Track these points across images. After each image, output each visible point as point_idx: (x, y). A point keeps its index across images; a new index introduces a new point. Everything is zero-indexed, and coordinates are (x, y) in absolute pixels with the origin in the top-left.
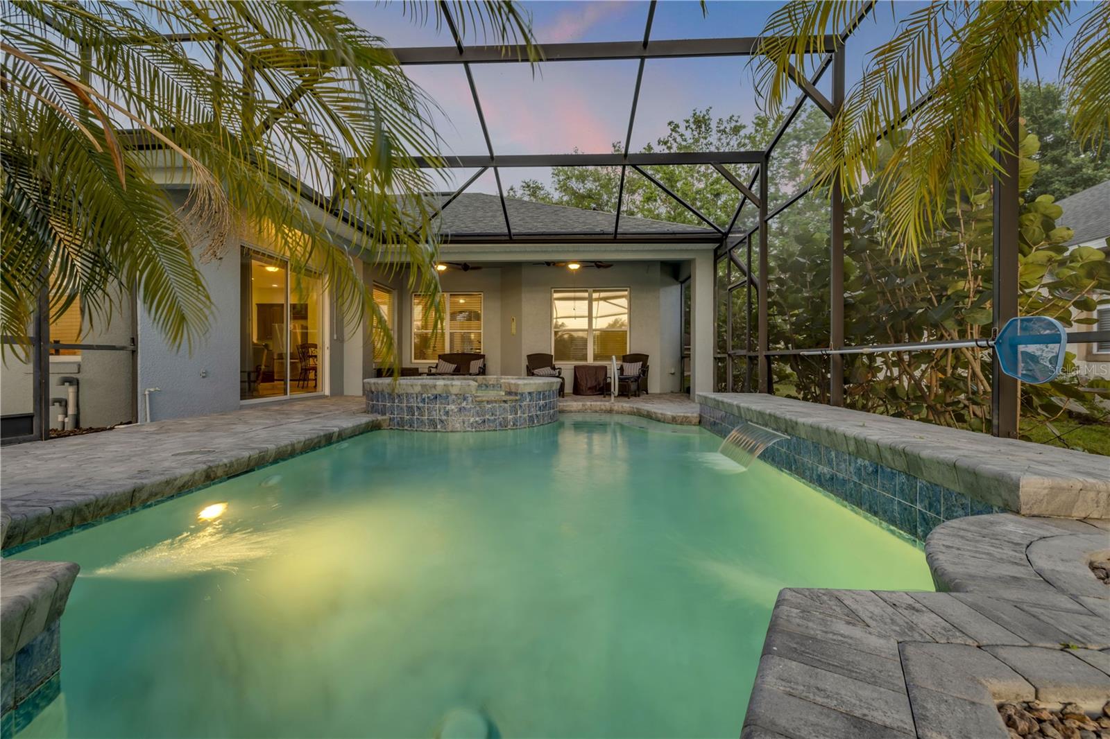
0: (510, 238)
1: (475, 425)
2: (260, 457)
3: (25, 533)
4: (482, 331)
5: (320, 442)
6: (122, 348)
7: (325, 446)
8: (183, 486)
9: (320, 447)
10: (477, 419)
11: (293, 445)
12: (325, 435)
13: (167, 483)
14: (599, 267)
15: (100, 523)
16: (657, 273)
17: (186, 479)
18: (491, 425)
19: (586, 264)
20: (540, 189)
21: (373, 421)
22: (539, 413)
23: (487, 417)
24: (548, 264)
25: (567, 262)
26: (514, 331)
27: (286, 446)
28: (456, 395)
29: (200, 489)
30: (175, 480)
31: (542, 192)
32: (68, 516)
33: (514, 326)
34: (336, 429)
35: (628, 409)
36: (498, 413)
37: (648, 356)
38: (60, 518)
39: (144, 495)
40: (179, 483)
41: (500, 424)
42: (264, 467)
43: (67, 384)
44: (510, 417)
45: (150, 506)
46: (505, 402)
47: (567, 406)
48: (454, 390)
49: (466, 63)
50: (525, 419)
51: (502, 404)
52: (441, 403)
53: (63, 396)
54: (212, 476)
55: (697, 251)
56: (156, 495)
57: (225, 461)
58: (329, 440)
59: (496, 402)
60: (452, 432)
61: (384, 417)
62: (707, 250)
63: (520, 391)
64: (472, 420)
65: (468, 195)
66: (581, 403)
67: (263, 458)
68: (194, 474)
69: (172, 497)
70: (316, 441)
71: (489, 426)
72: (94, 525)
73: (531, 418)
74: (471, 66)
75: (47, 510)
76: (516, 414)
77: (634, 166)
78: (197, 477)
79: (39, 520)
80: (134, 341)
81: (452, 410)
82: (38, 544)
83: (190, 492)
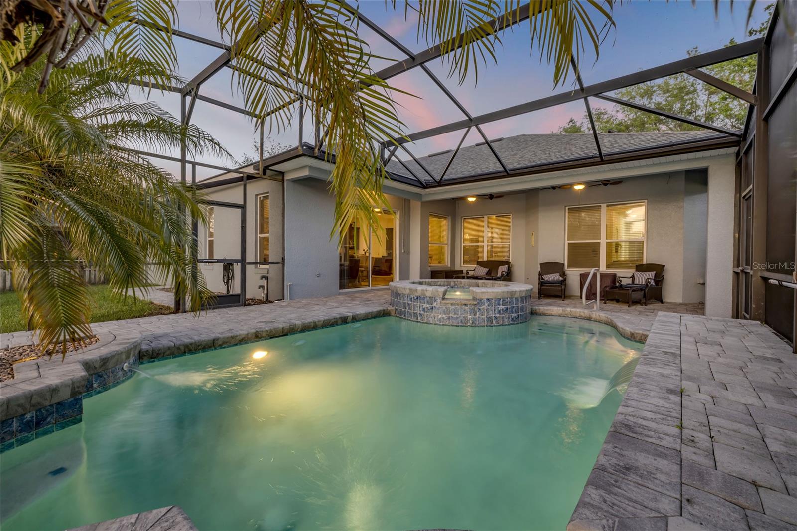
0: (507, 174)
1: (442, 320)
2: (290, 328)
3: (164, 353)
4: (510, 243)
5: (337, 322)
6: (278, 263)
7: (341, 324)
8: (242, 340)
9: (337, 325)
10: (444, 316)
11: (315, 323)
12: (341, 318)
13: (232, 337)
14: (605, 185)
15: (199, 353)
16: (681, 183)
17: (243, 336)
18: (454, 321)
19: (590, 185)
20: (603, 113)
21: (384, 310)
22: (497, 315)
23: (451, 315)
24: (554, 188)
25: (572, 185)
26: (533, 243)
27: (310, 323)
28: (430, 298)
29: (253, 342)
30: (237, 336)
31: (606, 116)
32: (182, 348)
33: (533, 238)
34: (350, 314)
35: (604, 319)
36: (460, 313)
37: (663, 266)
38: (179, 348)
39: (220, 342)
40: (239, 338)
41: (461, 321)
42: (294, 334)
43: (264, 279)
44: (469, 317)
45: (224, 348)
46: (465, 305)
47: (547, 310)
48: (428, 294)
49: (421, 64)
50: (482, 319)
51: (463, 307)
52: (421, 302)
53: (262, 285)
54: (259, 336)
55: (711, 157)
56: (226, 343)
57: (267, 329)
58: (344, 320)
59: (458, 305)
60: (427, 323)
61: (392, 308)
62: (727, 155)
63: (478, 298)
64: (440, 316)
65: (468, 149)
66: (561, 309)
67: (293, 329)
68: (247, 334)
69: (237, 344)
70: (333, 321)
71: (453, 322)
72: (196, 353)
73: (490, 319)
74: (427, 64)
75: (173, 344)
76: (475, 314)
77: (596, 95)
78: (250, 336)
79: (169, 348)
80: (283, 259)
81: (427, 308)
82: (171, 358)
83: (247, 343)
